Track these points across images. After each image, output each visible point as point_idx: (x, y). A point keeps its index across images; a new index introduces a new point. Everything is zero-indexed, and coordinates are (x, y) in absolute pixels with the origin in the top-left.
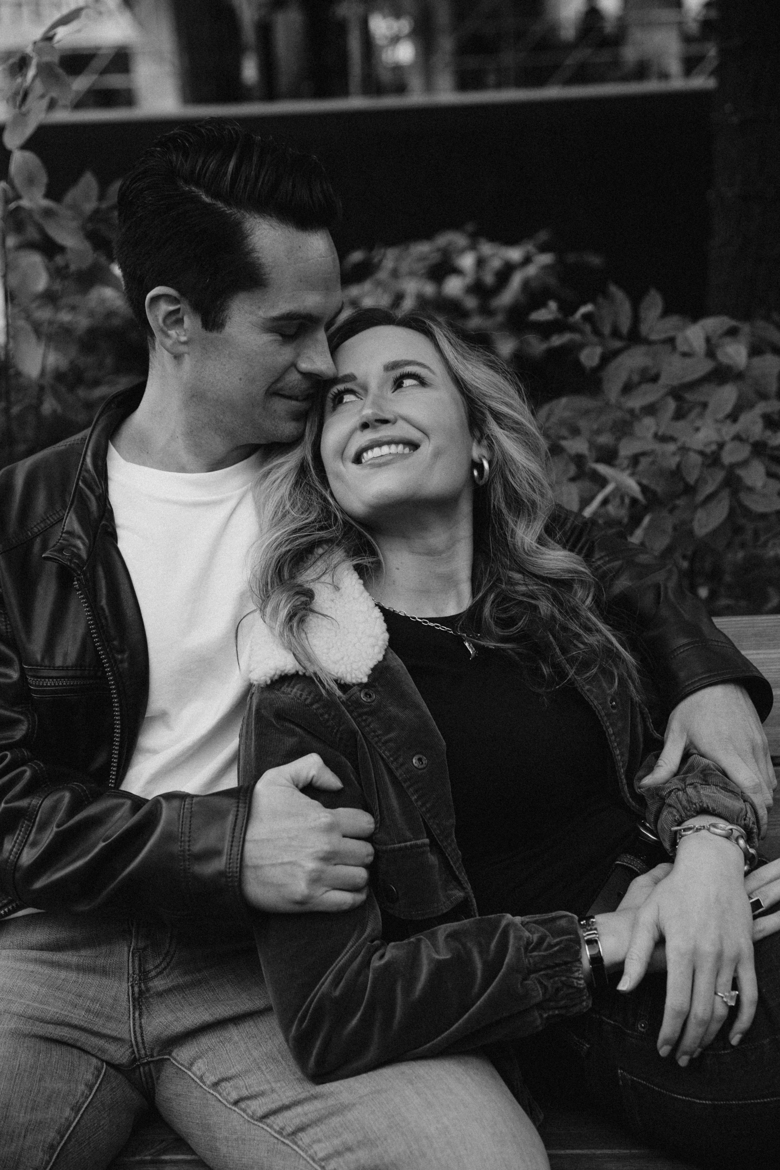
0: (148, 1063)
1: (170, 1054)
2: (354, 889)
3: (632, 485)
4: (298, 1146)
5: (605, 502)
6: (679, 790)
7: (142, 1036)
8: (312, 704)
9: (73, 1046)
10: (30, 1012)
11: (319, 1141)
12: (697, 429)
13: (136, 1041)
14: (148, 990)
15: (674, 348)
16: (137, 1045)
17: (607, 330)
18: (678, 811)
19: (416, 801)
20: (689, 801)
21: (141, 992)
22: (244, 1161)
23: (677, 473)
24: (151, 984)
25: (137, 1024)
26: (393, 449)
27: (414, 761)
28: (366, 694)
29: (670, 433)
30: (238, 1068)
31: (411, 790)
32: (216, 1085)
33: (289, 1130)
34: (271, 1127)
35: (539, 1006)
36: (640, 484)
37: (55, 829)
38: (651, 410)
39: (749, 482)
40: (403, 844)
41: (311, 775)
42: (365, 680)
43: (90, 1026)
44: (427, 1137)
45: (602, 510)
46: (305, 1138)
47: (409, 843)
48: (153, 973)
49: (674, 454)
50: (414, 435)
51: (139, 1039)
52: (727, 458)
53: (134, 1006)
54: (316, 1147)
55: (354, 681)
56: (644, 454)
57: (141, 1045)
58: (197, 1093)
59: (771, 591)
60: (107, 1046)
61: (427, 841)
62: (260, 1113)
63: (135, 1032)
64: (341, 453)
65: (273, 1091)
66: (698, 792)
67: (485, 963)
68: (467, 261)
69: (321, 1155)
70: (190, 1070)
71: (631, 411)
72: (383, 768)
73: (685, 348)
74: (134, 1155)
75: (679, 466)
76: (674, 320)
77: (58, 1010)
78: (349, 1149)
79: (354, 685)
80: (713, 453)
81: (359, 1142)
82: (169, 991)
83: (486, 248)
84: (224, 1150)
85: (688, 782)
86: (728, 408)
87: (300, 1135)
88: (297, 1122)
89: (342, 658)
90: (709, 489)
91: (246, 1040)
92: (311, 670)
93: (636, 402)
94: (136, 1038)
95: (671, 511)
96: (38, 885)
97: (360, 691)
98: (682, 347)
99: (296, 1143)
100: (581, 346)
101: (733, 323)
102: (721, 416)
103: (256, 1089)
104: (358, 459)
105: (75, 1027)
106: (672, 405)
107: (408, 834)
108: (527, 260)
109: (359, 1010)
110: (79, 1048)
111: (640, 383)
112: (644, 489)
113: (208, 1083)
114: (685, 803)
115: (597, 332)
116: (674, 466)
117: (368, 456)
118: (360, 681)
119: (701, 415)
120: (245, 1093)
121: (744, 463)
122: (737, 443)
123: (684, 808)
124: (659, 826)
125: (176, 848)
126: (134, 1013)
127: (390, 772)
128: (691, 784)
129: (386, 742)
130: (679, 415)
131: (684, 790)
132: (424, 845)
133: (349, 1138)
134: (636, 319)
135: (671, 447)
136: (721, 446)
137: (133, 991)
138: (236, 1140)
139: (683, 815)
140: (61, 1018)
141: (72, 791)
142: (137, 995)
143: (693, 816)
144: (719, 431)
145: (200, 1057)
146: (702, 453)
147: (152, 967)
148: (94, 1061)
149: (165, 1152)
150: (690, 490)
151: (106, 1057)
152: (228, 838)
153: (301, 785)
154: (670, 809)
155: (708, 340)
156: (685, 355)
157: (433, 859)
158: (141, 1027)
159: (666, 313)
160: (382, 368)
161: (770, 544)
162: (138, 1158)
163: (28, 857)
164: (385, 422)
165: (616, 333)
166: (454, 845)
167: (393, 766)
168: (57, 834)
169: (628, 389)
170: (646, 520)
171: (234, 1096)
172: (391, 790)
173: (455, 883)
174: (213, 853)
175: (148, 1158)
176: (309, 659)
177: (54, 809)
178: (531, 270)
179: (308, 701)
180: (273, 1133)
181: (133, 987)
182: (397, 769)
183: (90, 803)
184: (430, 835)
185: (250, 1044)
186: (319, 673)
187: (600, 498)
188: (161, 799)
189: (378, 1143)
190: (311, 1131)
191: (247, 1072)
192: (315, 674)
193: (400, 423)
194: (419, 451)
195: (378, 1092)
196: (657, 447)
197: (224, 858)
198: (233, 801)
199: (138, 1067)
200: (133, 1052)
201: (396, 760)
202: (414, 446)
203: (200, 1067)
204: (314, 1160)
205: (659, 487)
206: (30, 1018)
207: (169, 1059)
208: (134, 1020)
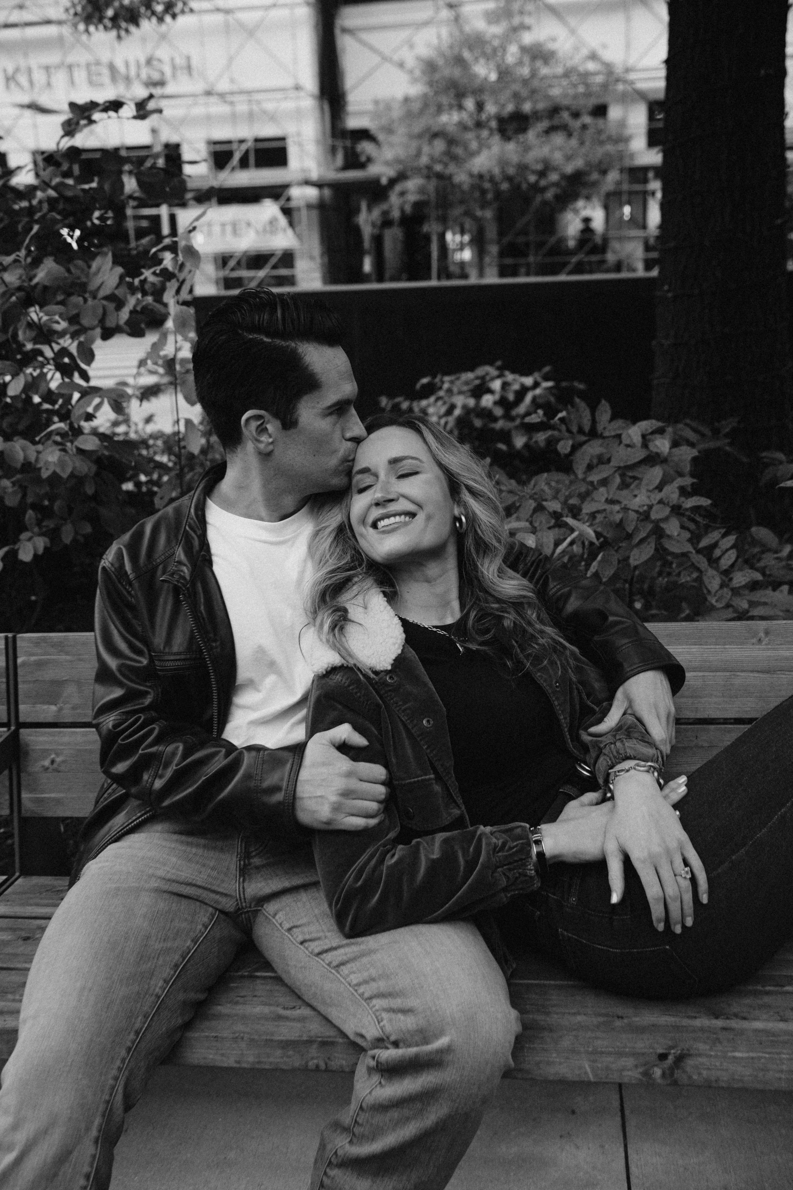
0: (248, 912)
1: (262, 906)
2: (368, 816)
3: (590, 533)
4: (341, 975)
5: (572, 543)
6: (612, 743)
7: (244, 894)
8: (349, 686)
9: (197, 900)
10: (169, 876)
11: (354, 973)
12: (635, 496)
13: (240, 897)
14: (250, 864)
15: (621, 442)
16: (240, 900)
17: (575, 429)
18: (610, 759)
19: (427, 749)
20: (618, 752)
21: (245, 864)
22: (306, 981)
23: (620, 525)
24: (252, 861)
25: (241, 887)
26: (398, 519)
27: (424, 722)
28: (390, 678)
29: (616, 498)
30: (304, 920)
31: (422, 742)
32: (289, 930)
33: (334, 964)
34: (323, 960)
35: (505, 890)
36: (595, 532)
37: (175, 768)
38: (604, 482)
39: (668, 532)
40: (416, 779)
41: (343, 738)
42: (389, 668)
43: (209, 887)
44: (424, 975)
45: (569, 549)
46: (345, 970)
47: (420, 778)
48: (254, 854)
49: (618, 512)
50: (411, 507)
51: (242, 895)
52: (654, 515)
53: (240, 876)
54: (352, 977)
55: (382, 669)
56: (598, 512)
57: (243, 900)
58: (277, 934)
59: (684, 605)
60: (220, 899)
61: (432, 776)
62: (317, 951)
63: (239, 891)
64: (363, 521)
65: (326, 937)
66: (624, 745)
67: (466, 862)
68: (496, 385)
69: (355, 982)
70: (274, 918)
71: (592, 483)
72: (402, 728)
73: (628, 442)
74: (237, 972)
75: (621, 520)
76: (619, 423)
77: (188, 875)
78: (373, 980)
79: (382, 671)
80: (645, 511)
81: (380, 975)
82: (263, 866)
83: (510, 377)
84: (293, 972)
85: (618, 737)
86: (657, 482)
87: (342, 967)
88: (340, 959)
89: (373, 654)
90: (643, 535)
91: (311, 901)
92: (352, 662)
93: (595, 477)
94: (240, 895)
95: (617, 551)
96: (166, 803)
97: (386, 675)
98: (625, 440)
99: (339, 973)
100: (558, 440)
101: (660, 424)
102: (651, 488)
103: (314, 935)
104: (374, 525)
105: (199, 887)
106: (618, 480)
107: (419, 772)
108: (536, 385)
109: (377, 892)
110: (200, 901)
111: (597, 465)
112: (598, 535)
113: (285, 928)
114: (615, 753)
115: (569, 431)
116: (618, 521)
117: (381, 524)
118: (386, 668)
119: (638, 487)
120: (307, 937)
121: (666, 519)
122: (661, 506)
123: (615, 757)
124: (596, 768)
125: (252, 784)
126: (239, 879)
127: (408, 730)
128: (620, 739)
129: (405, 710)
130: (624, 485)
131: (615, 743)
132: (430, 779)
133: (373, 972)
134: (594, 421)
135: (617, 508)
136: (650, 507)
137: (240, 864)
138: (301, 968)
139: (614, 762)
140: (190, 881)
141: (185, 743)
142: (242, 867)
143: (620, 763)
144: (649, 497)
145: (281, 910)
146: (637, 512)
147: (253, 849)
148: (211, 909)
149: (257, 970)
150: (629, 536)
151: (219, 907)
152: (286, 779)
153: (337, 745)
154: (606, 757)
155: (644, 436)
156: (628, 446)
157: (437, 788)
158: (243, 888)
159: (613, 418)
160: (387, 463)
161: (682, 575)
162: (240, 973)
163: (158, 784)
164: (391, 500)
165: (581, 431)
166: (453, 779)
167: (410, 727)
168: (176, 771)
169: (590, 467)
170: (599, 557)
171: (300, 938)
172: (407, 743)
173: (453, 804)
174: (276, 789)
175: (246, 974)
176: (350, 655)
177: (174, 754)
178: (538, 391)
179: (346, 684)
180: (324, 965)
181: (240, 860)
182: (412, 728)
183: (198, 750)
184: (435, 772)
185: (313, 904)
186: (358, 665)
187: (569, 540)
188: (244, 751)
189: (392, 977)
190: (349, 966)
191: (309, 923)
192: (355, 665)
193: (401, 500)
194: (416, 518)
195: (395, 942)
196: (608, 507)
197: (283, 793)
198: (291, 754)
199: (241, 914)
200: (238, 904)
201: (411, 721)
202: (413, 515)
203: (280, 916)
204: (350, 984)
205: (609, 535)
206: (169, 880)
207: (260, 910)
208: (239, 883)
